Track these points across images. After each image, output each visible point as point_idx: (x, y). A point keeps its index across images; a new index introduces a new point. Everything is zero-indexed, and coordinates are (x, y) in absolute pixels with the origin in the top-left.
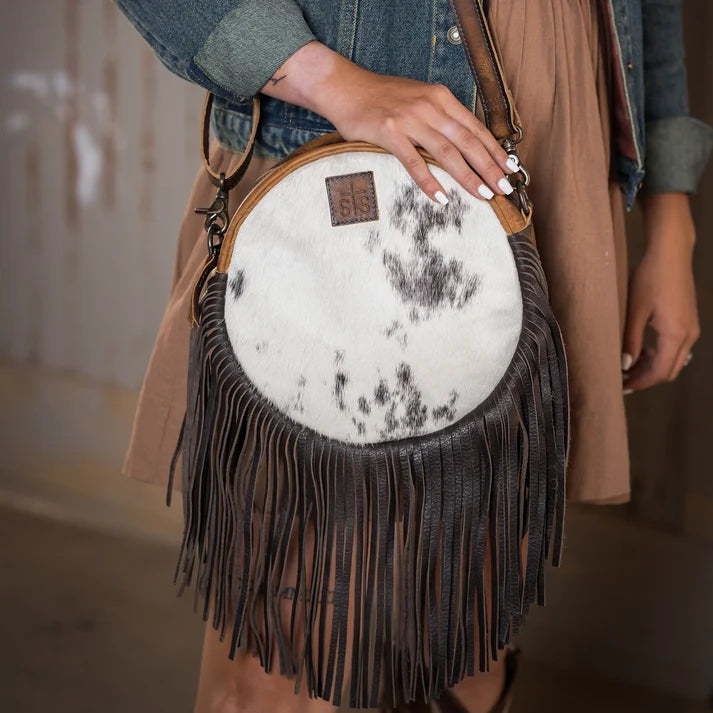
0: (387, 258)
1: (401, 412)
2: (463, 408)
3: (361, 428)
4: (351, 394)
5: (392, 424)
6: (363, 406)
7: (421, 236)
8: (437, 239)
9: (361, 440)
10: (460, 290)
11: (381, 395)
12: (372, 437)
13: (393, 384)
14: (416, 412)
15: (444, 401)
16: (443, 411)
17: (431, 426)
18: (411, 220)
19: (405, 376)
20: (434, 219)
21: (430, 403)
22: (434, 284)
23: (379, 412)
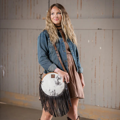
0: (55, 81)
1: (54, 94)
2: (59, 94)
3: (50, 94)
4: (50, 91)
5: (53, 95)
6: (51, 93)
7: (58, 80)
8: (59, 80)
9: (50, 95)
10: (60, 84)
11: (52, 92)
12: (51, 95)
13: (54, 91)
14: (55, 94)
15: (57, 93)
16: (57, 94)
17: (56, 95)
18: (57, 78)
19: (55, 90)
20: (59, 79)
21: (56, 93)
22: (58, 84)
23: (52, 93)
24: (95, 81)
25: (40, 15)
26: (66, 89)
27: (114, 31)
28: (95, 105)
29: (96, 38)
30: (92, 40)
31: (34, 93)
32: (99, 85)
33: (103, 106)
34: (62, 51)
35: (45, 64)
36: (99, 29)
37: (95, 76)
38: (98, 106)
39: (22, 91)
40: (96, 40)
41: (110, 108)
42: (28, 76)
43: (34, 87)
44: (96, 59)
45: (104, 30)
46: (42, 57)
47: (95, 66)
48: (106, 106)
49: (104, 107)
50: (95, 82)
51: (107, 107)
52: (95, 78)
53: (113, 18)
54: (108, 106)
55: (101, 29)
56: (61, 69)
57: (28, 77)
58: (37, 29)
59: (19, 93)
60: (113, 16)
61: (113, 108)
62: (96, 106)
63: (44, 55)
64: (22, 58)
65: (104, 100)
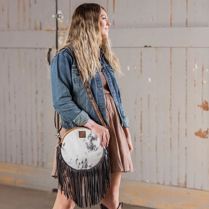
0: (86, 143)
2: (93, 166)
3: (78, 167)
4: (78, 162)
5: (83, 167)
6: (79, 164)
7: (91, 141)
8: (93, 142)
9: (78, 169)
10: (96, 149)
11: (82, 162)
12: (80, 169)
13: (84, 161)
14: (86, 166)
17: (88, 168)
18: (90, 138)
19: (86, 160)
20: (93, 139)
21: (89, 165)
22: (92, 148)
23: (81, 165)
24: (141, 137)
25: (41, 23)
26: (106, 156)
27: (172, 49)
28: (142, 181)
29: (141, 62)
30: (135, 66)
31: (33, 162)
32: (149, 144)
33: (156, 182)
34: (97, 88)
35: (68, 111)
36: (146, 46)
37: (141, 129)
38: (146, 182)
39: (11, 158)
40: (141, 67)
41: (168, 185)
42: (21, 131)
43: (32, 150)
44: (141, 100)
45: (156, 48)
46: (63, 97)
47: (141, 112)
48: (161, 182)
49: (158, 183)
50: (141, 141)
51: (164, 184)
52: (141, 132)
53: (171, 26)
54: (164, 181)
55: (150, 47)
56: (97, 122)
57: (22, 134)
58: (36, 48)
59: (6, 162)
60: (171, 23)
61: (173, 186)
62: (144, 182)
63: (66, 95)
64: (9, 100)
65: (157, 172)
